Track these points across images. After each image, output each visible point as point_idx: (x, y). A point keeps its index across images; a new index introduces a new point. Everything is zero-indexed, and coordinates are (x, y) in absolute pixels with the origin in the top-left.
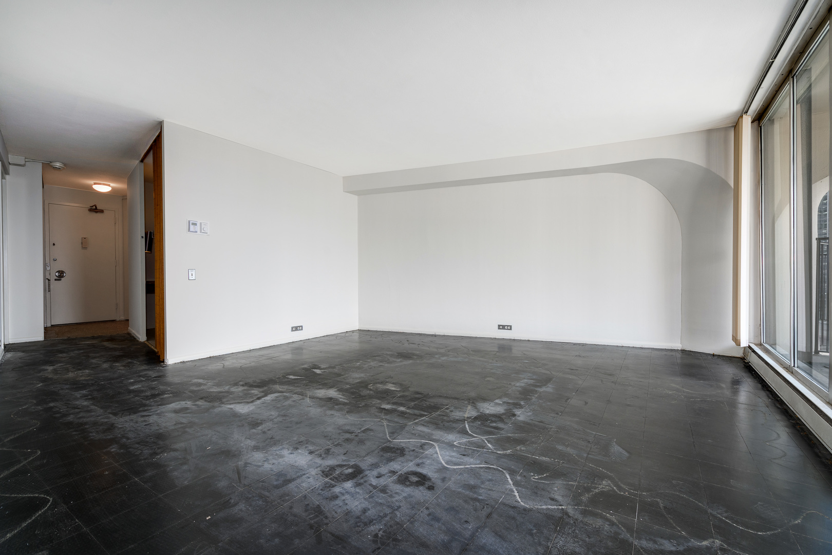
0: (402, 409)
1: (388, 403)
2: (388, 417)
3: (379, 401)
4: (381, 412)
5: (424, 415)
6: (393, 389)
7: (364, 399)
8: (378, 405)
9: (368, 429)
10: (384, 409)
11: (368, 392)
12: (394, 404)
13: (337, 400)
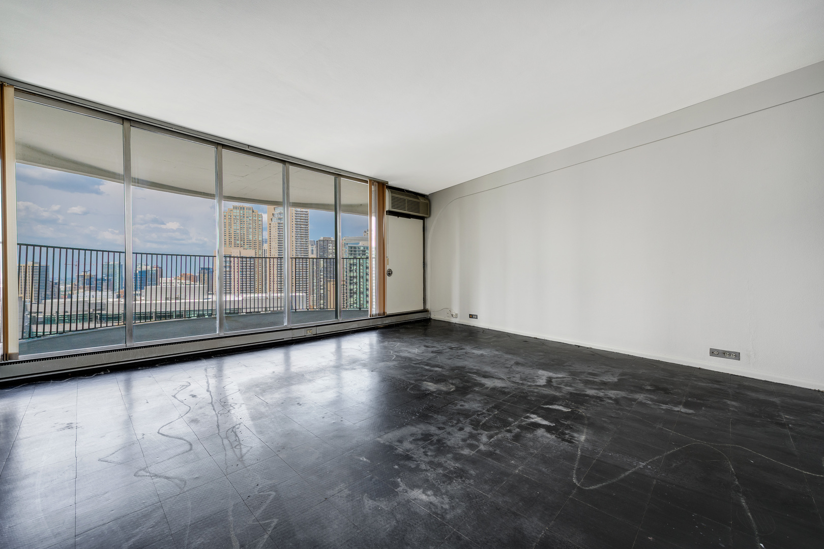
0: (427, 367)
1: (436, 371)
2: (437, 363)
3: (444, 373)
4: (442, 366)
5: (414, 364)
6: (430, 384)
7: (456, 375)
8: (444, 370)
9: (449, 359)
10: (439, 368)
11: (454, 382)
12: (432, 371)
13: (479, 376)
